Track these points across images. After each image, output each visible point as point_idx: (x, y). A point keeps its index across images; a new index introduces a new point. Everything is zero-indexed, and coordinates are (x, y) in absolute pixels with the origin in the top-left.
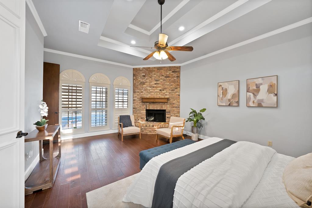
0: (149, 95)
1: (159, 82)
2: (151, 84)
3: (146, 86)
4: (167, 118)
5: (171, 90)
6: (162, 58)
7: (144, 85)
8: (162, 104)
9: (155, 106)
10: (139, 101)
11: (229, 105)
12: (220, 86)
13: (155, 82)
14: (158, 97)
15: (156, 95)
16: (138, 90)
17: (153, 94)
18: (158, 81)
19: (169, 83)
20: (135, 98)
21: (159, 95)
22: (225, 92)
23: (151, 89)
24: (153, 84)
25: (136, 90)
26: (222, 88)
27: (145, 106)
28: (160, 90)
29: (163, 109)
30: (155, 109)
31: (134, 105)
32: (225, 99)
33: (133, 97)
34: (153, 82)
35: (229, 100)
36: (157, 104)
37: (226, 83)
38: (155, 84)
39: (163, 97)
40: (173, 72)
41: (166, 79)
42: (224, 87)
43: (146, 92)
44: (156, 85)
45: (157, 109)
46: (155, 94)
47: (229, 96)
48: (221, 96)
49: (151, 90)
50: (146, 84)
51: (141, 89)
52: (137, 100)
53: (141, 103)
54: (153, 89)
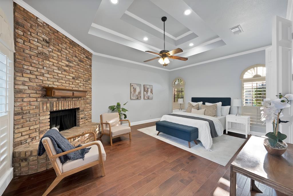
0: (57, 84)
1: (71, 64)
2: (60, 63)
3: (51, 63)
4: (81, 119)
5: (86, 81)
6: (165, 63)
7: (48, 62)
8: (76, 99)
9: (67, 104)
10: (36, 93)
11: (137, 99)
12: (132, 86)
13: (67, 63)
14: (71, 88)
15: (68, 85)
16: (30, 68)
17: (64, 82)
18: (70, 62)
19: (82, 71)
20: (21, 87)
21: (72, 86)
22: (135, 90)
23: (60, 72)
24: (63, 64)
25: (26, 67)
26: (133, 87)
27: (48, 105)
28: (73, 78)
29: (77, 107)
30: (67, 109)
31: (18, 104)
32: (135, 95)
33: (15, 84)
34: (63, 61)
35: (137, 95)
36: (69, 99)
37: (135, 85)
38: (67, 66)
39: (77, 89)
40: (86, 57)
41: (80, 64)
42: (135, 87)
43: (52, 76)
44: (67, 68)
45: (69, 108)
46: (67, 82)
47: (137, 93)
48: (133, 93)
49: (60, 75)
50: (50, 59)
51: (41, 67)
52: (29, 91)
53: (39, 100)
54: (63, 73)
